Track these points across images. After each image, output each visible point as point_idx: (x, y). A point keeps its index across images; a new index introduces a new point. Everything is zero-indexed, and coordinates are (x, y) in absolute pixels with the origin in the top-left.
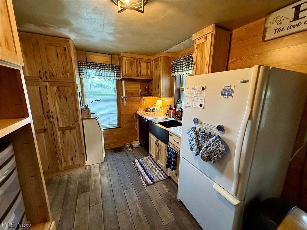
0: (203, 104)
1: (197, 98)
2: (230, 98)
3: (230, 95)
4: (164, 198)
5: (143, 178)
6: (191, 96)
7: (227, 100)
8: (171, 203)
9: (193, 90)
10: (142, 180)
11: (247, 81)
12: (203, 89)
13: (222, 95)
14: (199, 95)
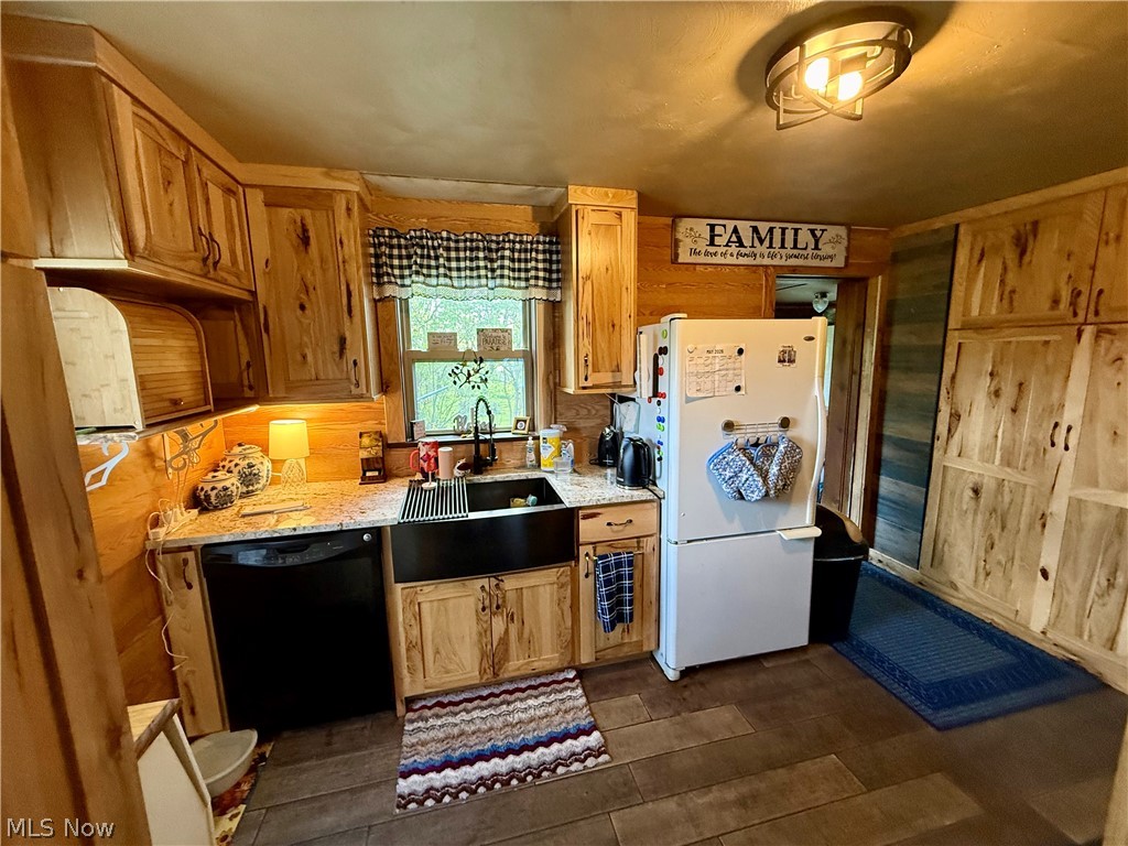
0: (742, 385)
1: (723, 372)
2: (793, 365)
3: (791, 361)
4: (667, 714)
5: (559, 761)
6: (707, 369)
7: (787, 369)
8: (684, 699)
9: (710, 355)
10: (576, 766)
11: (811, 339)
12: (741, 352)
13: (780, 361)
14: (730, 366)
